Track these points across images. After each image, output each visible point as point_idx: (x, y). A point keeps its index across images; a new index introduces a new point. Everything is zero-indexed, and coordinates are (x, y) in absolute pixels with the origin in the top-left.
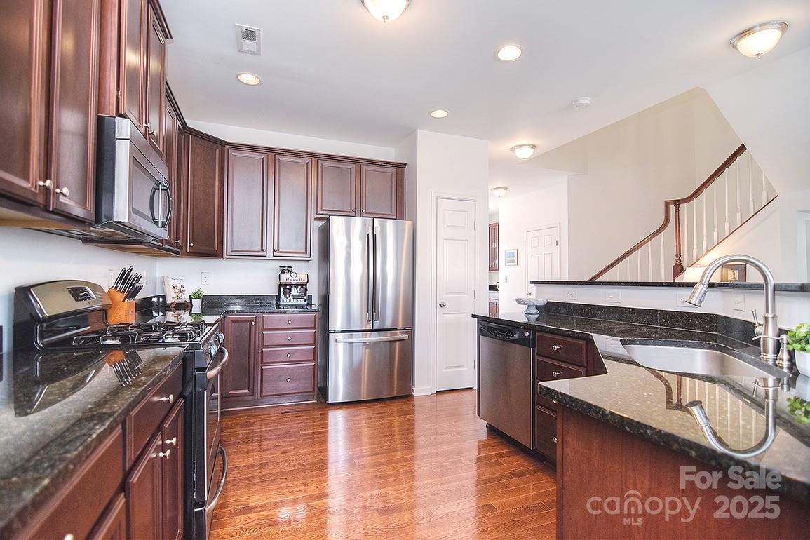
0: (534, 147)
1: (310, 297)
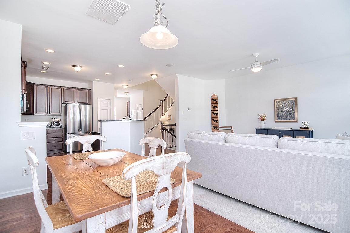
0: (127, 86)
1: (61, 125)
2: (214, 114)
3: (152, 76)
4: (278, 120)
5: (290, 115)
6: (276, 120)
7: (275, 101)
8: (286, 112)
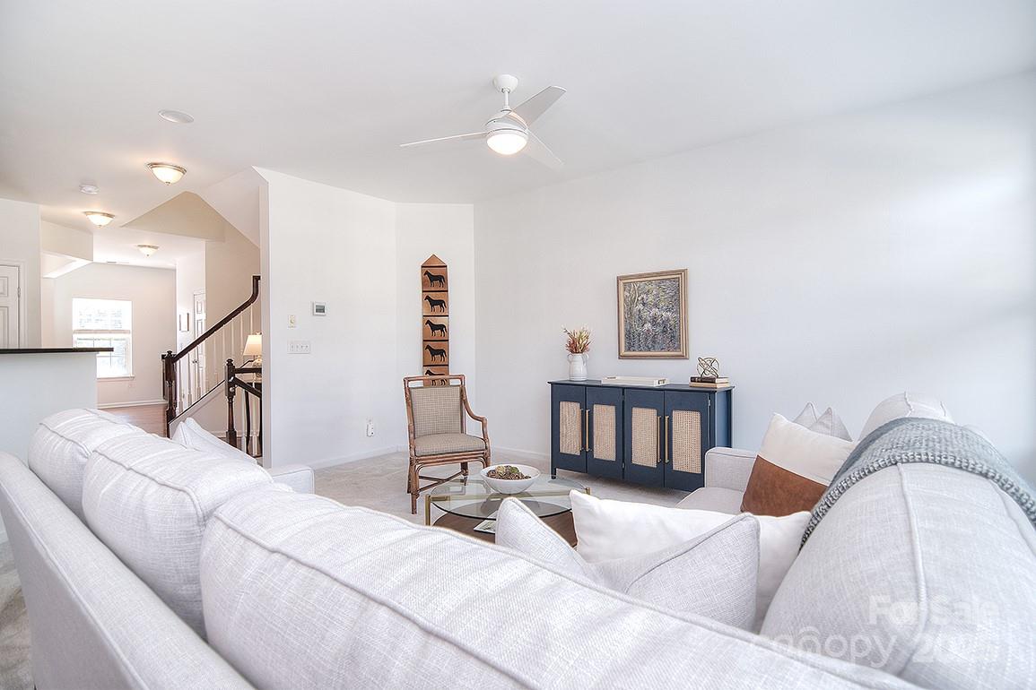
2: (434, 327)
3: (157, 171)
4: (629, 350)
5: (664, 331)
6: (623, 353)
7: (621, 283)
8: (654, 321)
